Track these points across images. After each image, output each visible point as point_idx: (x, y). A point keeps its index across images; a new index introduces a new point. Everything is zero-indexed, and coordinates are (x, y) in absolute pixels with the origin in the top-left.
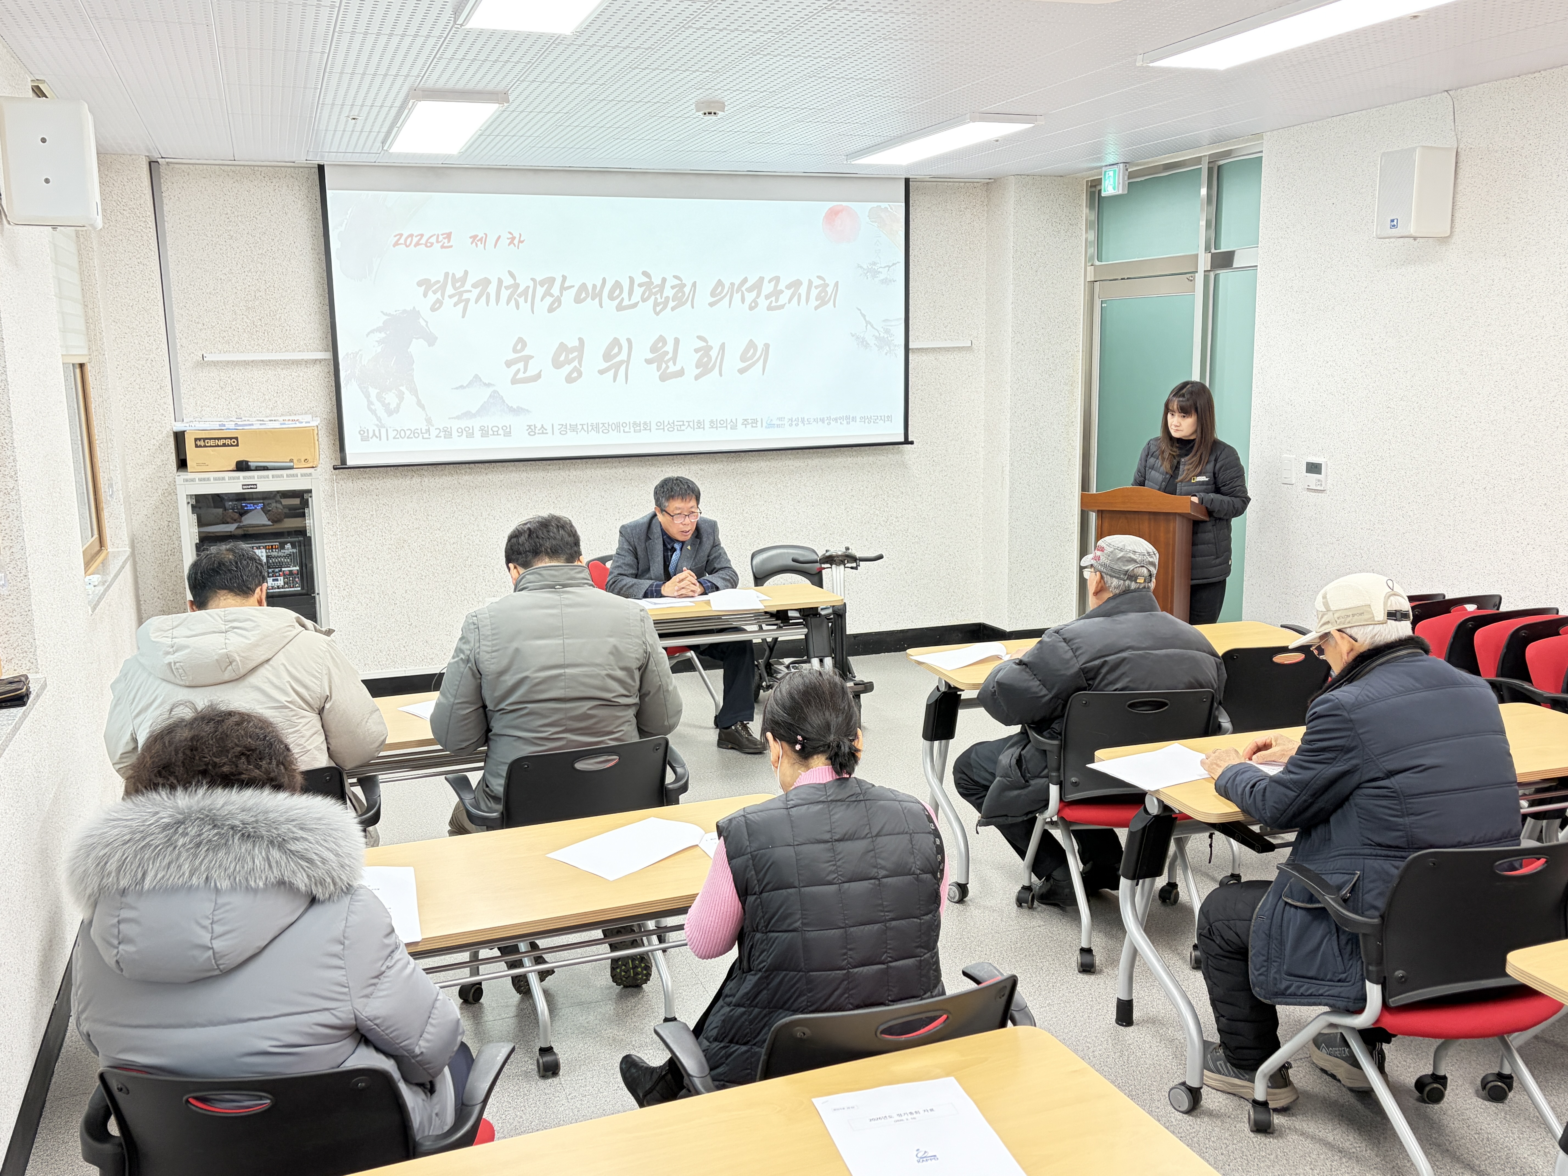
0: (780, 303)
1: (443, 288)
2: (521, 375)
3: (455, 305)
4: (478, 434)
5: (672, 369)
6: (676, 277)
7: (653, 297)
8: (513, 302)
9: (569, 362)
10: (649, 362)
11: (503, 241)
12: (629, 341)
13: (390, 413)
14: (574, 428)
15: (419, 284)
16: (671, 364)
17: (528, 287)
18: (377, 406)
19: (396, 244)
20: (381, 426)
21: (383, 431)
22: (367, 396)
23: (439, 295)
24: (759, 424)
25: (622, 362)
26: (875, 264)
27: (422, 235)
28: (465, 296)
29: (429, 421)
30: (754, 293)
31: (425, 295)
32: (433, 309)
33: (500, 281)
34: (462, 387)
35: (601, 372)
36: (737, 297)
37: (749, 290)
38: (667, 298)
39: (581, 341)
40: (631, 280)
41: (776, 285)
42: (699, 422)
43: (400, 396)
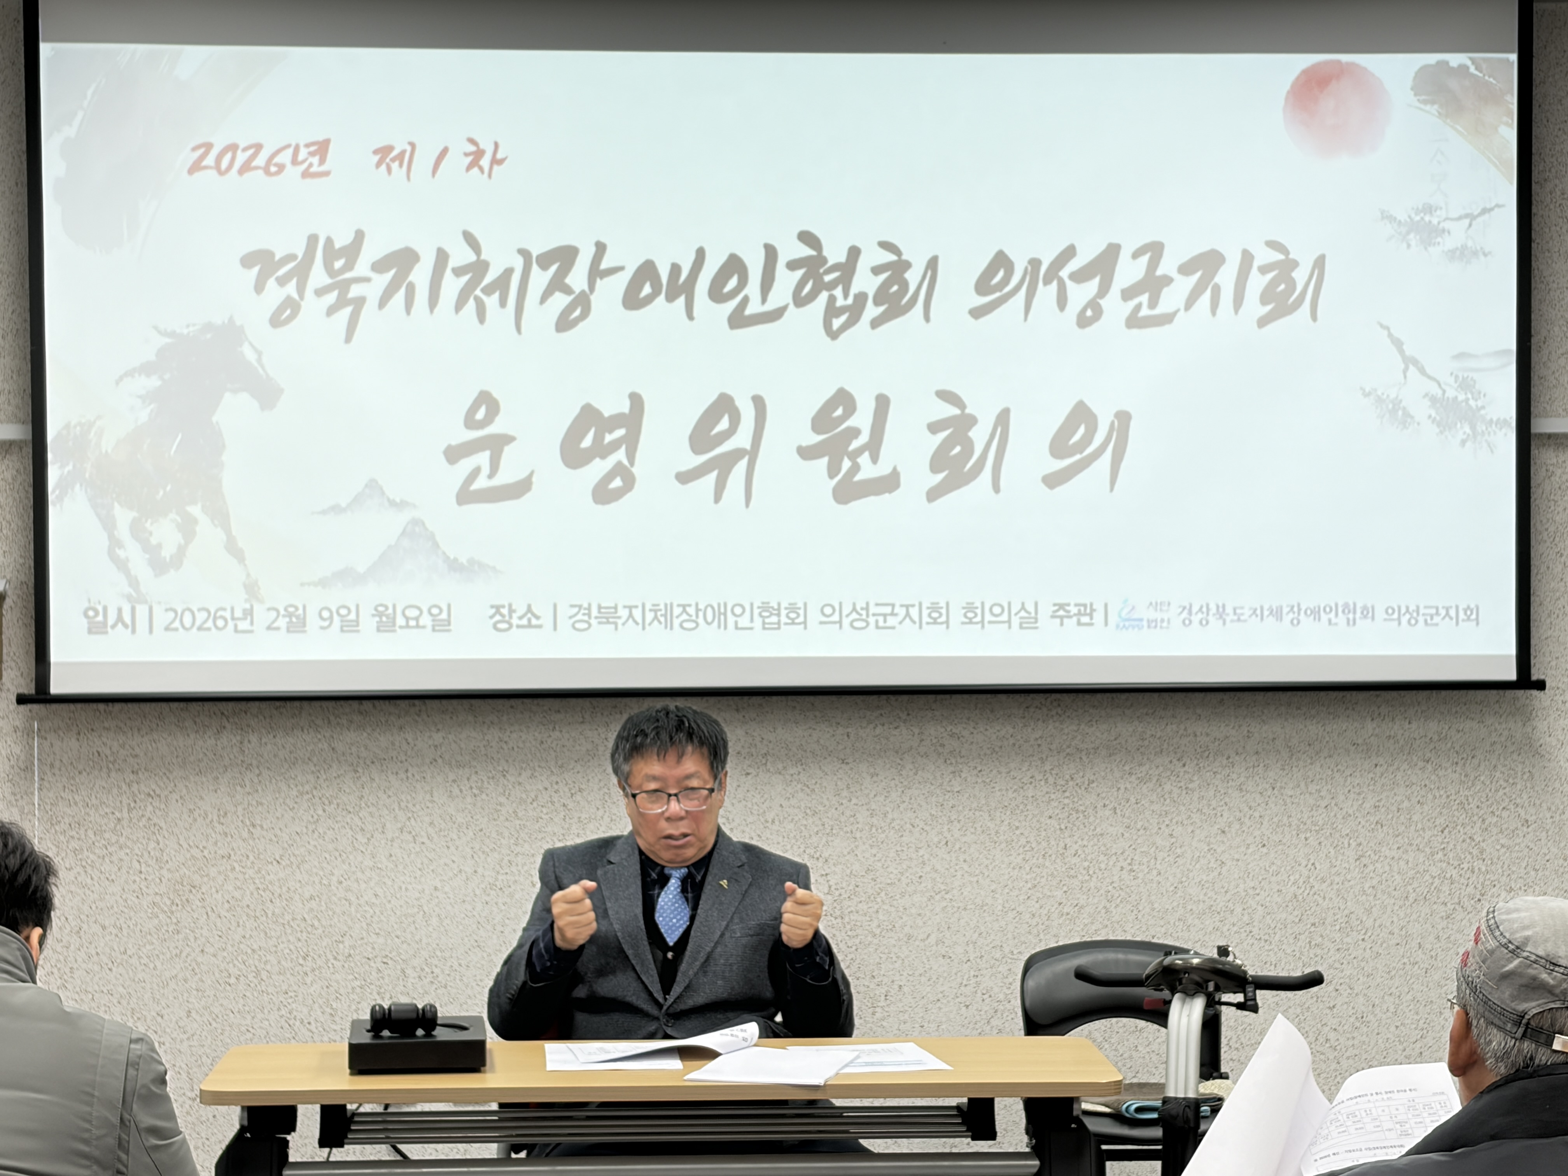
0: (1163, 308)
1: (302, 272)
2: (481, 483)
3: (331, 311)
4: (368, 623)
5: (868, 470)
6: (886, 246)
7: (824, 296)
8: (471, 304)
9: (601, 450)
10: (806, 453)
11: (456, 161)
12: (759, 403)
13: (160, 566)
14: (608, 616)
15: (247, 261)
16: (864, 460)
17: (509, 272)
18: (132, 552)
19: (196, 167)
21: (142, 611)
22: (109, 525)
23: (291, 289)
24: (1099, 617)
25: (738, 454)
26: (1429, 209)
27: (258, 147)
28: (355, 291)
29: (251, 589)
30: (1093, 286)
31: (259, 287)
32: (276, 321)
33: (442, 257)
34: (336, 509)
35: (684, 478)
36: (1046, 294)
37: (1079, 277)
38: (861, 298)
39: (636, 400)
40: (771, 253)
41: (1153, 264)
42: (935, 607)
43: (188, 529)
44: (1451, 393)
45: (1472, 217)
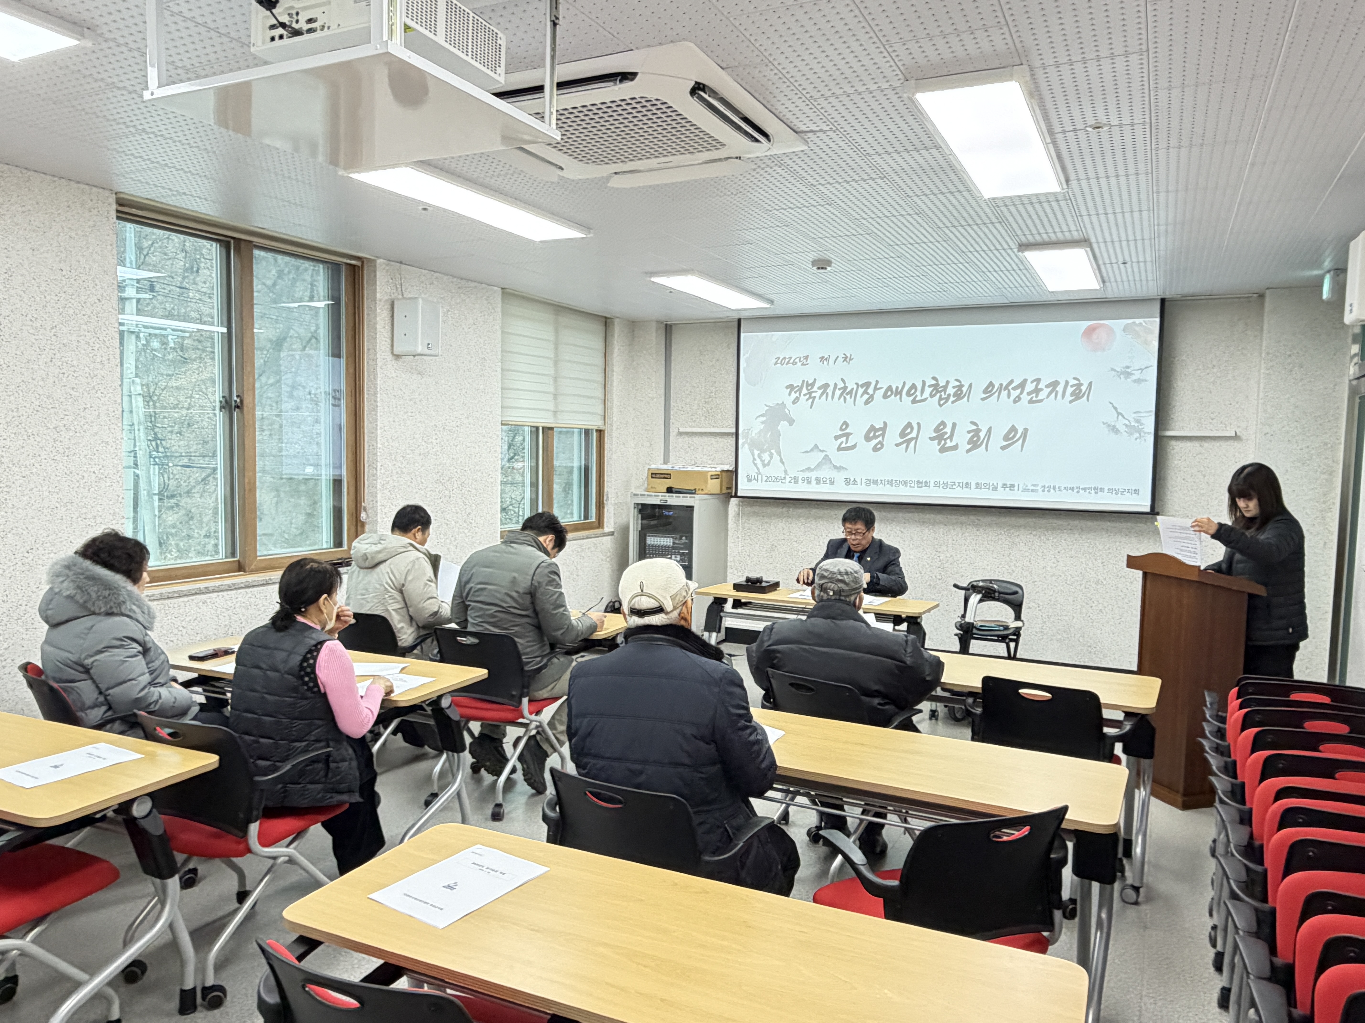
0: (1039, 398)
1: (800, 390)
2: (843, 445)
3: (807, 400)
4: (814, 482)
5: (949, 444)
6: (957, 380)
7: (938, 395)
8: (842, 398)
9: (875, 437)
10: (932, 439)
11: (840, 360)
12: (919, 424)
13: (764, 465)
14: (875, 482)
15: (787, 387)
16: (948, 441)
17: (853, 389)
18: (758, 461)
19: (776, 363)
20: (759, 473)
22: (753, 455)
23: (797, 394)
24: (1016, 488)
25: (912, 439)
26: (1128, 367)
27: (791, 358)
28: (813, 395)
29: (786, 472)
30: (1019, 391)
31: (790, 394)
32: (794, 403)
33: (836, 385)
34: (807, 452)
35: (897, 445)
36: (1004, 393)
37: (1015, 389)
38: (949, 395)
39: (885, 423)
40: (924, 383)
41: (1037, 386)
42: (967, 484)
43: (771, 456)
44: (1133, 424)
45: (1142, 370)
